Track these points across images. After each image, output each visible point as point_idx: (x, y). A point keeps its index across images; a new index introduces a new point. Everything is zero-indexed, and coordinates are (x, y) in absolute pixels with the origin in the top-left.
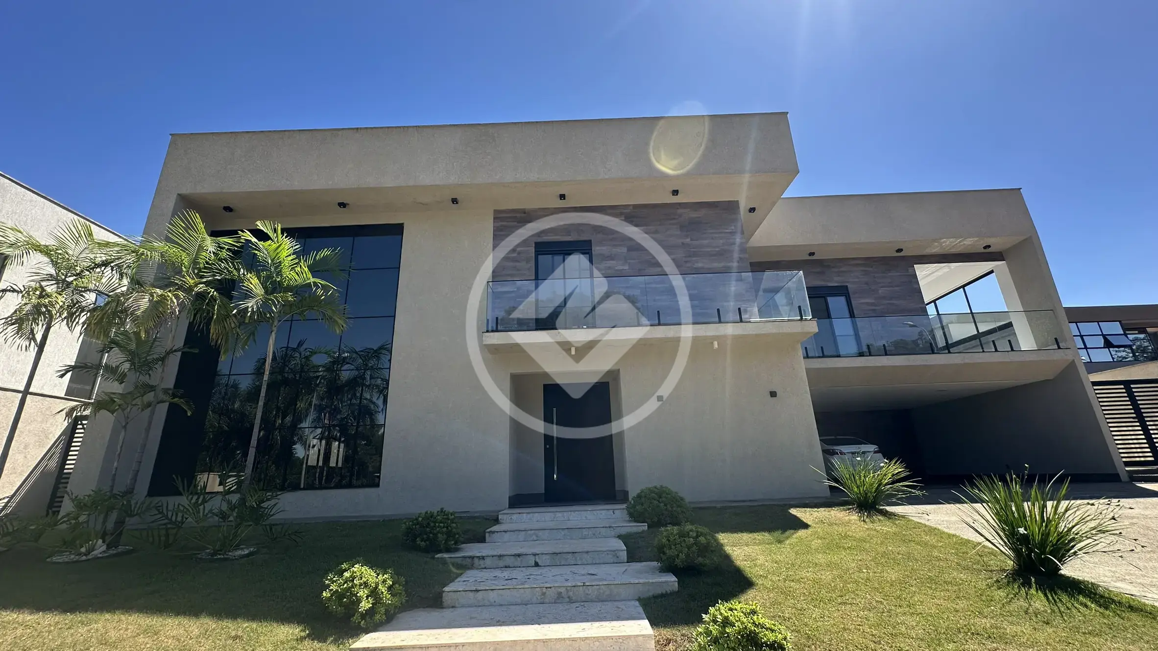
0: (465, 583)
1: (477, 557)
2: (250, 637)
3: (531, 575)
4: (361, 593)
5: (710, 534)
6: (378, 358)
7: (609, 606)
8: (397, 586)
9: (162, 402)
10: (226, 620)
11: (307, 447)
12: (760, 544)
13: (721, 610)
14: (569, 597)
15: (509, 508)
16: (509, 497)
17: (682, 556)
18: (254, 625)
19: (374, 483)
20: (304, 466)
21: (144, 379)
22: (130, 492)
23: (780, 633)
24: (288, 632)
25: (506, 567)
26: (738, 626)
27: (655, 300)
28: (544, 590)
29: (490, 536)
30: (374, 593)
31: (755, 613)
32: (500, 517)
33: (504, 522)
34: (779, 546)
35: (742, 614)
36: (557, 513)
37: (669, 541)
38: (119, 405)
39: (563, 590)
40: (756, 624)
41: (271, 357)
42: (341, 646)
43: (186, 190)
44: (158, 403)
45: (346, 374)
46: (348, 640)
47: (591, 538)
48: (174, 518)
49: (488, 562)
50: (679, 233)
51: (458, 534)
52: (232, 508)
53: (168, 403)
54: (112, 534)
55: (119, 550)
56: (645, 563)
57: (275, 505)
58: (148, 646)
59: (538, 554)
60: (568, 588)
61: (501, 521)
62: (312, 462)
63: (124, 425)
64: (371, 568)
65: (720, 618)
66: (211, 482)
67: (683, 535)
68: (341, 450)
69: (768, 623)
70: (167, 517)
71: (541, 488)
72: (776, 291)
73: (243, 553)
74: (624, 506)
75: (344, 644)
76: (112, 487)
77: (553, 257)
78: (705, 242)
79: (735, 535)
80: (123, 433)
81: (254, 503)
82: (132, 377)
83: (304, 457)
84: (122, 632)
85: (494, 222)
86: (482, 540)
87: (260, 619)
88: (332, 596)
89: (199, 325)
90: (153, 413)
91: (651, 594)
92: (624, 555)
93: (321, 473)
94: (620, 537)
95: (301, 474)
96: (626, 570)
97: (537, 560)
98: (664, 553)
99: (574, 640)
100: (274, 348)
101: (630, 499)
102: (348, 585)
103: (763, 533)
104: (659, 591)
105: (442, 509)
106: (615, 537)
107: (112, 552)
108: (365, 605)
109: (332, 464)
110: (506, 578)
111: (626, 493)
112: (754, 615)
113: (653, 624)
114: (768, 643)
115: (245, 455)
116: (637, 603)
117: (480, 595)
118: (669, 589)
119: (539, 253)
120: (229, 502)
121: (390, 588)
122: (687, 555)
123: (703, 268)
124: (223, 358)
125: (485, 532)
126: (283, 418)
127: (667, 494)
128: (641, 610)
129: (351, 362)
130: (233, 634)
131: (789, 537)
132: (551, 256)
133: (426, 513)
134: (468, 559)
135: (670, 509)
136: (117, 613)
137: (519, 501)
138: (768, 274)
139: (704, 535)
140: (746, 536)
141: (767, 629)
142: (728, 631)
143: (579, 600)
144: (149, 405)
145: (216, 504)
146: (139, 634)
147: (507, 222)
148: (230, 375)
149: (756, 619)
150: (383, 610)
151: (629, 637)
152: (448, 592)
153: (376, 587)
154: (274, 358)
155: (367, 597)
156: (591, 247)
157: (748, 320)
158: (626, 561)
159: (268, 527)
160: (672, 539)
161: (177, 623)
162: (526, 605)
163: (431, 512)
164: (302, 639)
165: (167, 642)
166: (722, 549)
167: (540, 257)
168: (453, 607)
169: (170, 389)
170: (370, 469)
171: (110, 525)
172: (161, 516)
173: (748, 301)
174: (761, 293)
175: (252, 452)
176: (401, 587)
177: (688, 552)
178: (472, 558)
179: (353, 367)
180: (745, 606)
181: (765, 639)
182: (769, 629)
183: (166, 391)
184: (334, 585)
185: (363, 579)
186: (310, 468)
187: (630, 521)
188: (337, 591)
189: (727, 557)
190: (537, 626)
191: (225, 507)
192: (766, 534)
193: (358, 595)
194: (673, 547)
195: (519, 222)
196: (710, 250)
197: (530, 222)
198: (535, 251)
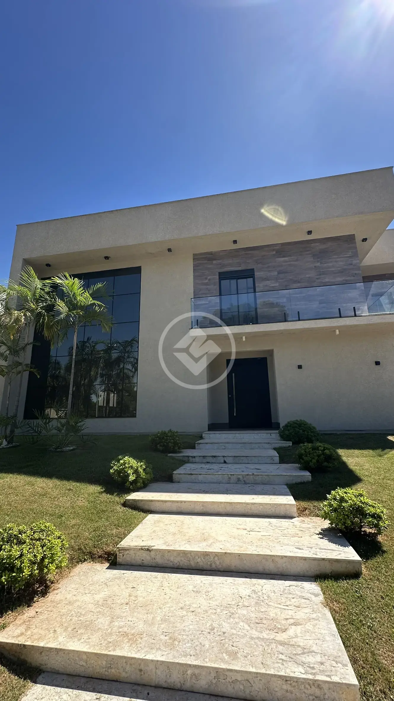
0: (185, 470)
1: (191, 456)
2: (76, 490)
3: (222, 467)
4: (129, 472)
5: (332, 449)
6: (132, 347)
7: (267, 487)
8: (148, 469)
9: (25, 371)
10: (64, 481)
11: (98, 396)
12: (366, 457)
13: (340, 492)
14: (244, 481)
15: (208, 431)
16: (208, 425)
17: (314, 461)
18: (78, 484)
19: (134, 416)
20: (97, 406)
21: (16, 359)
22: (15, 416)
23: (378, 509)
24: (95, 489)
25: (208, 463)
26: (350, 503)
27: (296, 305)
28: (230, 476)
29: (198, 446)
30: (136, 472)
31: (362, 496)
32: (203, 435)
33: (206, 438)
34: (380, 458)
35: (353, 496)
36: (237, 434)
37: (306, 452)
38: (6, 373)
39: (241, 477)
40: (362, 502)
41: (76, 346)
42: (121, 498)
43: (26, 256)
44: (24, 371)
45: (115, 355)
46: (124, 495)
47: (257, 449)
48: (37, 430)
49: (197, 459)
50: (312, 259)
51: (180, 443)
52: (63, 426)
53: (28, 372)
54: (9, 437)
55: (13, 445)
56: (290, 464)
57: (84, 425)
58: (30, 490)
59: (225, 456)
60: (244, 476)
61: (204, 438)
62: (101, 404)
63: (9, 383)
64: (134, 459)
65: (338, 497)
66: (52, 413)
67: (315, 449)
68: (115, 398)
69: (370, 502)
70: (33, 429)
71: (226, 420)
72: (381, 295)
73: (70, 449)
74: (277, 431)
75: (122, 496)
76: (7, 414)
78: (330, 264)
79: (350, 451)
80: (9, 387)
81: (73, 423)
82: (10, 358)
83: (96, 402)
84: (18, 483)
85: (194, 261)
86: (194, 448)
87: (81, 481)
88: (115, 472)
89: (39, 329)
90: (22, 376)
91: (294, 482)
92: (277, 459)
93: (106, 409)
94: (275, 449)
95: (96, 411)
96: (279, 468)
97: (225, 460)
98: (303, 459)
99: (248, 504)
100: (77, 341)
101: (281, 427)
102: (123, 467)
103: (369, 450)
104: (299, 480)
105: (170, 429)
106: (272, 449)
107: (10, 445)
108: (132, 478)
109: (111, 405)
110: (208, 468)
111: (278, 424)
112: (361, 497)
113: (295, 499)
114: (371, 514)
115: (67, 400)
116: (286, 487)
117: (193, 477)
118: (305, 480)
119: (221, 279)
120: (61, 423)
121: (144, 470)
122: (318, 461)
123: (329, 282)
124: (52, 347)
125: (195, 444)
126: (85, 380)
127: (305, 425)
128: (288, 490)
129: (117, 349)
130: (68, 488)
131: (387, 453)
132: (229, 280)
133: (162, 431)
134: (186, 457)
135: (306, 434)
136: (15, 474)
137: (213, 427)
138: (375, 283)
139: (329, 449)
140: (357, 452)
141: (370, 506)
142: (343, 505)
143: (250, 483)
144: (20, 372)
145: (54, 423)
146: (25, 485)
147: (202, 260)
148: (56, 357)
149: (362, 500)
150: (141, 481)
151: (281, 505)
152: (176, 474)
153: (137, 469)
154: (77, 347)
155: (133, 474)
156: (254, 272)
157: (361, 315)
158: (278, 462)
159: (81, 437)
160: (307, 450)
161: (42, 481)
162: (219, 483)
163: (164, 431)
164: (102, 492)
165: (38, 490)
166: (340, 458)
167: (222, 281)
168: (179, 482)
169: (28, 364)
170: (131, 409)
171: (8, 432)
172: (30, 428)
173: (361, 302)
174: (370, 297)
175: (70, 397)
176: (150, 470)
177: (318, 459)
178: (188, 457)
179: (118, 351)
180: (355, 491)
181: (368, 511)
182: (372, 505)
183: (27, 365)
184: (115, 467)
185: (130, 464)
186: (100, 407)
187: (281, 440)
188: (117, 469)
189: (344, 464)
190: (226, 495)
191: (59, 425)
192: (371, 451)
193: (128, 472)
194: (308, 455)
195: (208, 260)
196: (334, 269)
197: (215, 260)
198: (219, 278)
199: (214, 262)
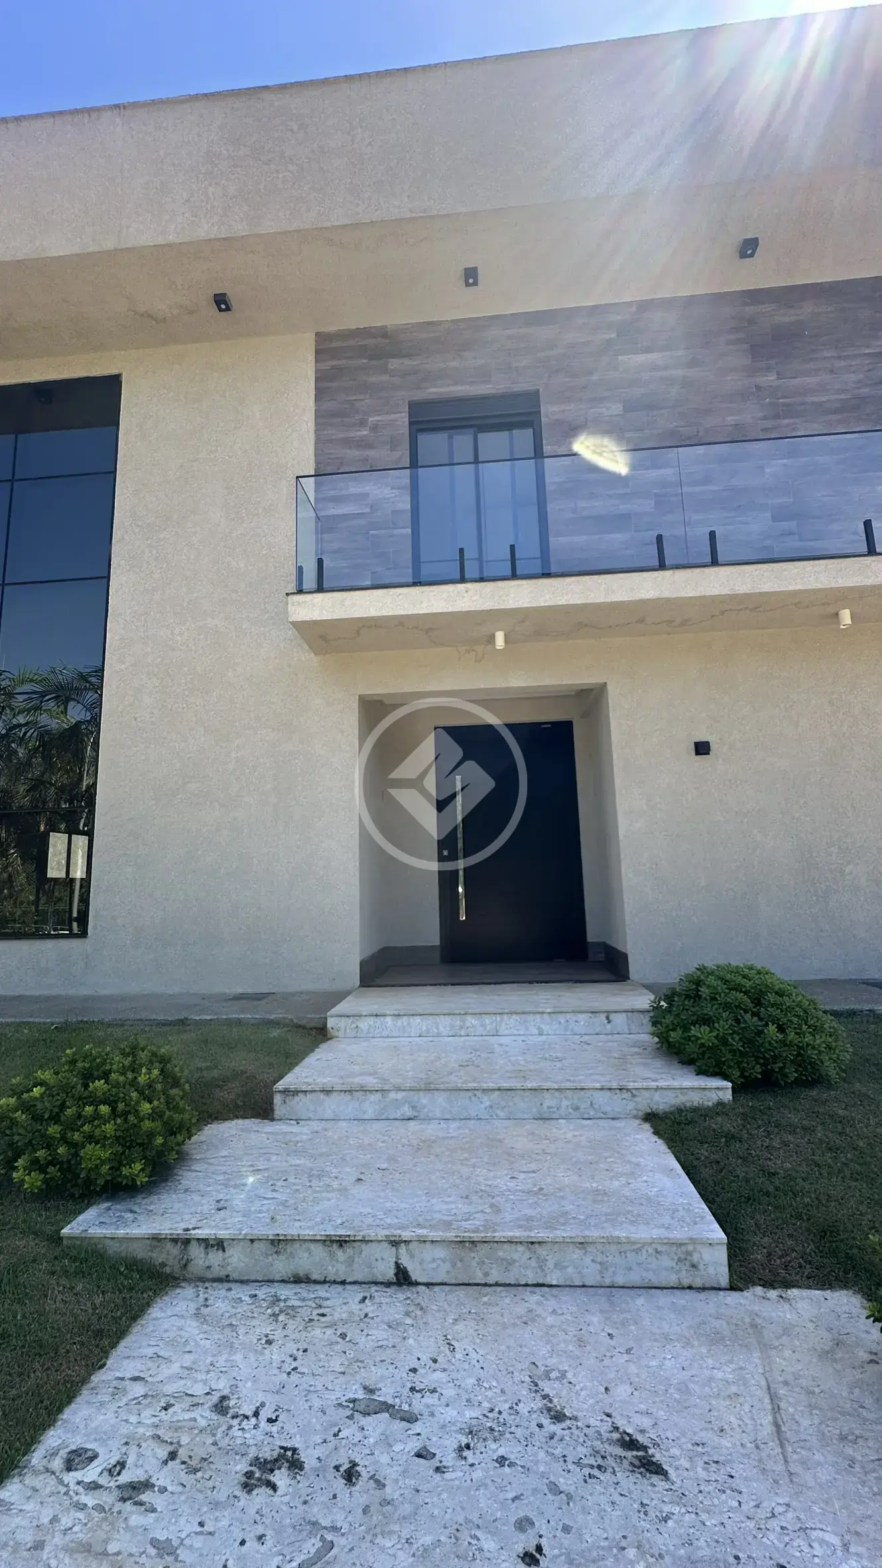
1: (201, 1237)
3: (381, 1315)
15: (361, 986)
16: (361, 962)
32: (331, 1023)
33: (336, 1045)
36: (469, 1018)
49: (235, 1260)
50: (747, 362)
59: (406, 1243)
61: (334, 1033)
71: (430, 933)
77: (450, 437)
78: (811, 381)
85: (317, 361)
97: (405, 1262)
106: (636, 1117)
119: (419, 427)
125: (277, 1081)
132: (444, 435)
147: (346, 358)
156: (539, 407)
167: (422, 438)
187: (669, 1063)
195: (371, 358)
196: (824, 399)
197: (394, 356)
198: (410, 423)
199: (394, 364)
